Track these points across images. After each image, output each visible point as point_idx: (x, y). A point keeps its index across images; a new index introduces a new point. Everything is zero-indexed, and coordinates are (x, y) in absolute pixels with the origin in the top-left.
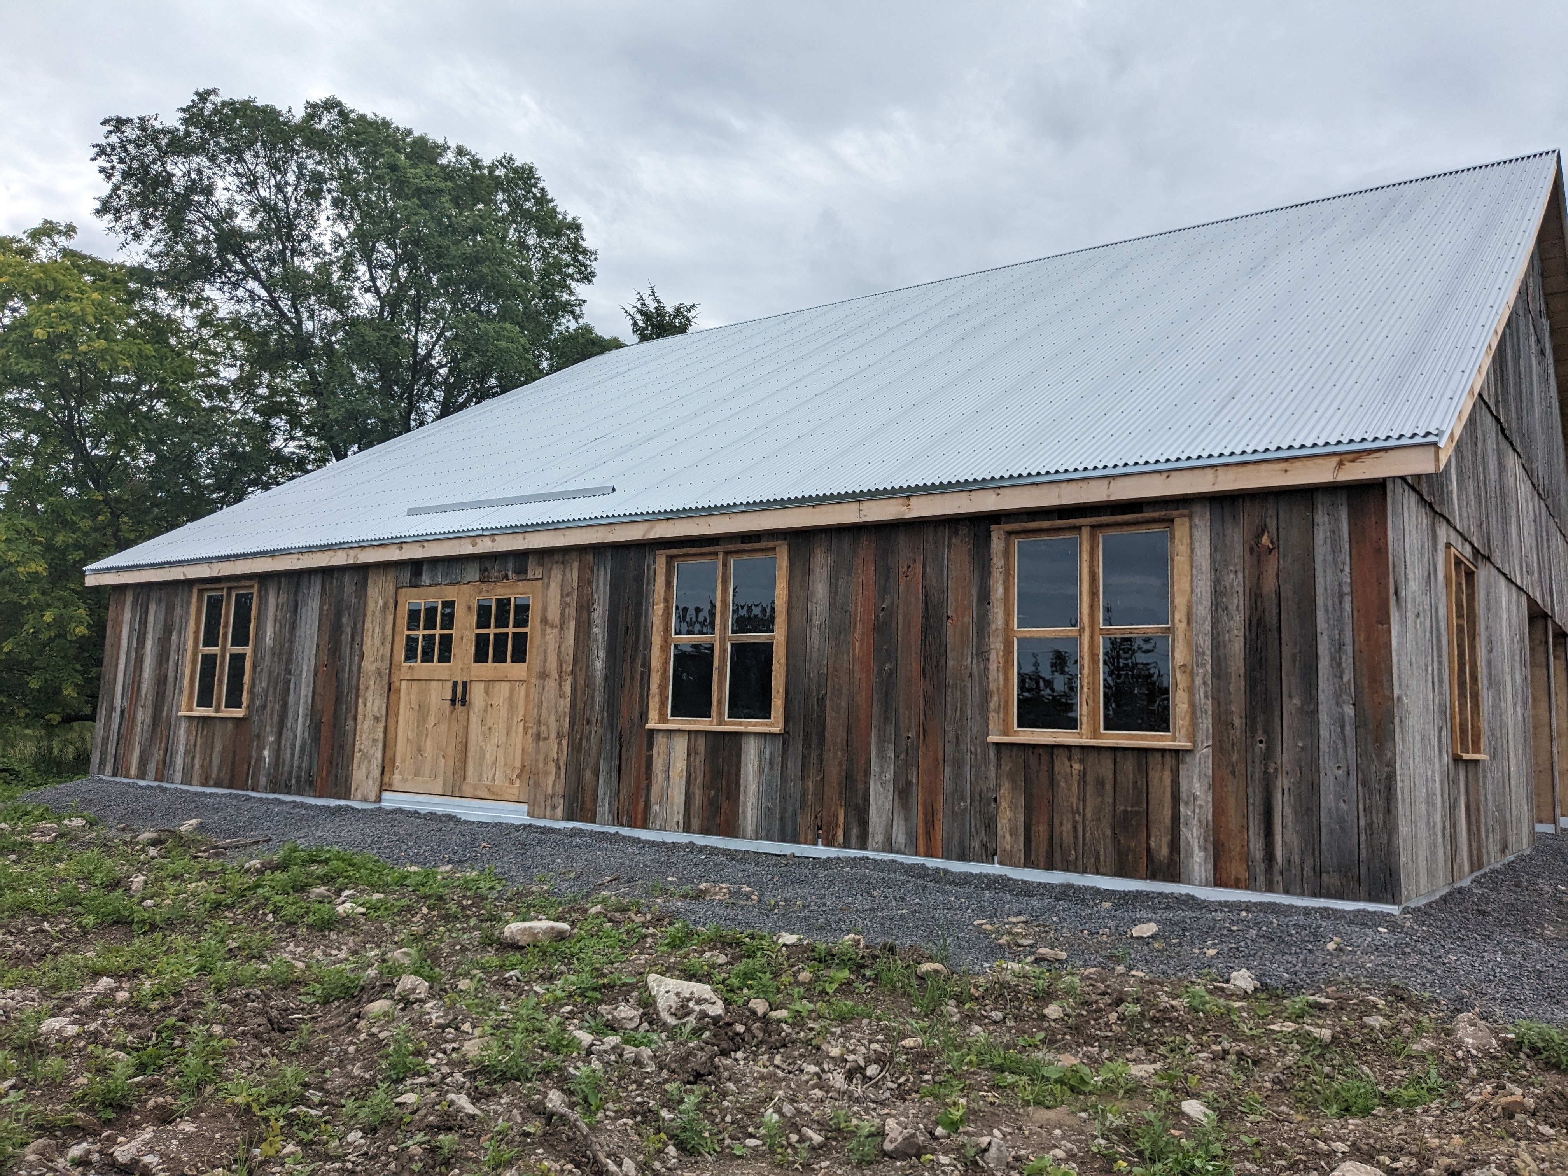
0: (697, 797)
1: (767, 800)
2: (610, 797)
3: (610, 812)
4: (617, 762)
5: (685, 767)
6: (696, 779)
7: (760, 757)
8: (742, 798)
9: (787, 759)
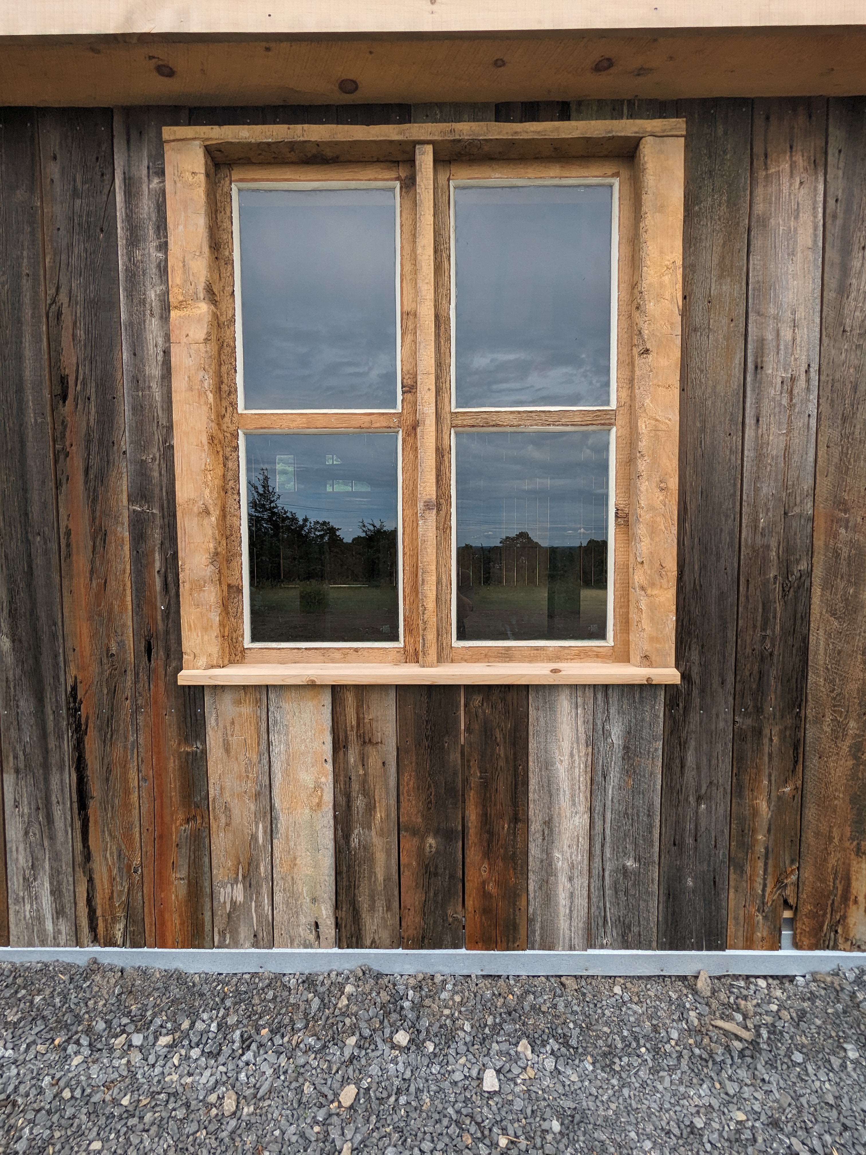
0: (380, 857)
1: (620, 851)
2: (55, 875)
3: (59, 913)
4: (70, 777)
5: (327, 780)
6: (370, 808)
7: (591, 743)
8: (534, 851)
9: (683, 745)
